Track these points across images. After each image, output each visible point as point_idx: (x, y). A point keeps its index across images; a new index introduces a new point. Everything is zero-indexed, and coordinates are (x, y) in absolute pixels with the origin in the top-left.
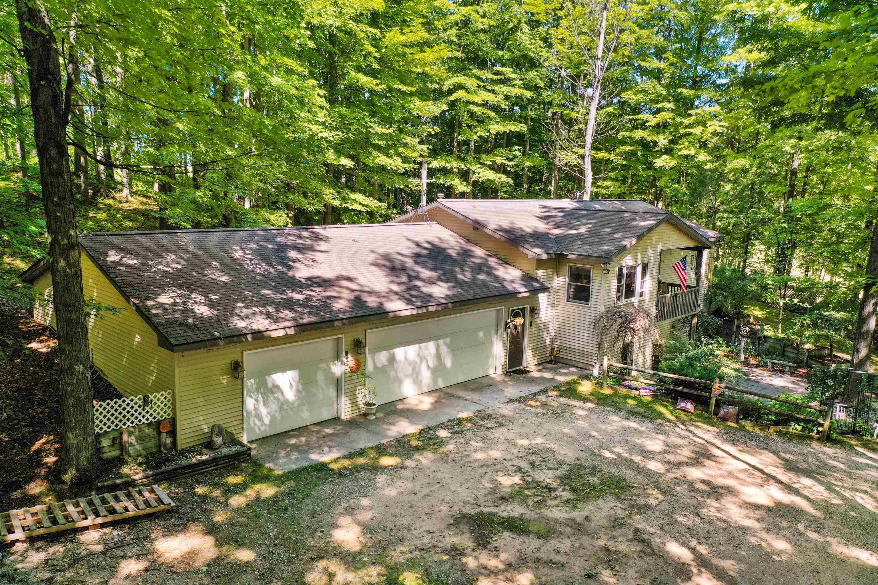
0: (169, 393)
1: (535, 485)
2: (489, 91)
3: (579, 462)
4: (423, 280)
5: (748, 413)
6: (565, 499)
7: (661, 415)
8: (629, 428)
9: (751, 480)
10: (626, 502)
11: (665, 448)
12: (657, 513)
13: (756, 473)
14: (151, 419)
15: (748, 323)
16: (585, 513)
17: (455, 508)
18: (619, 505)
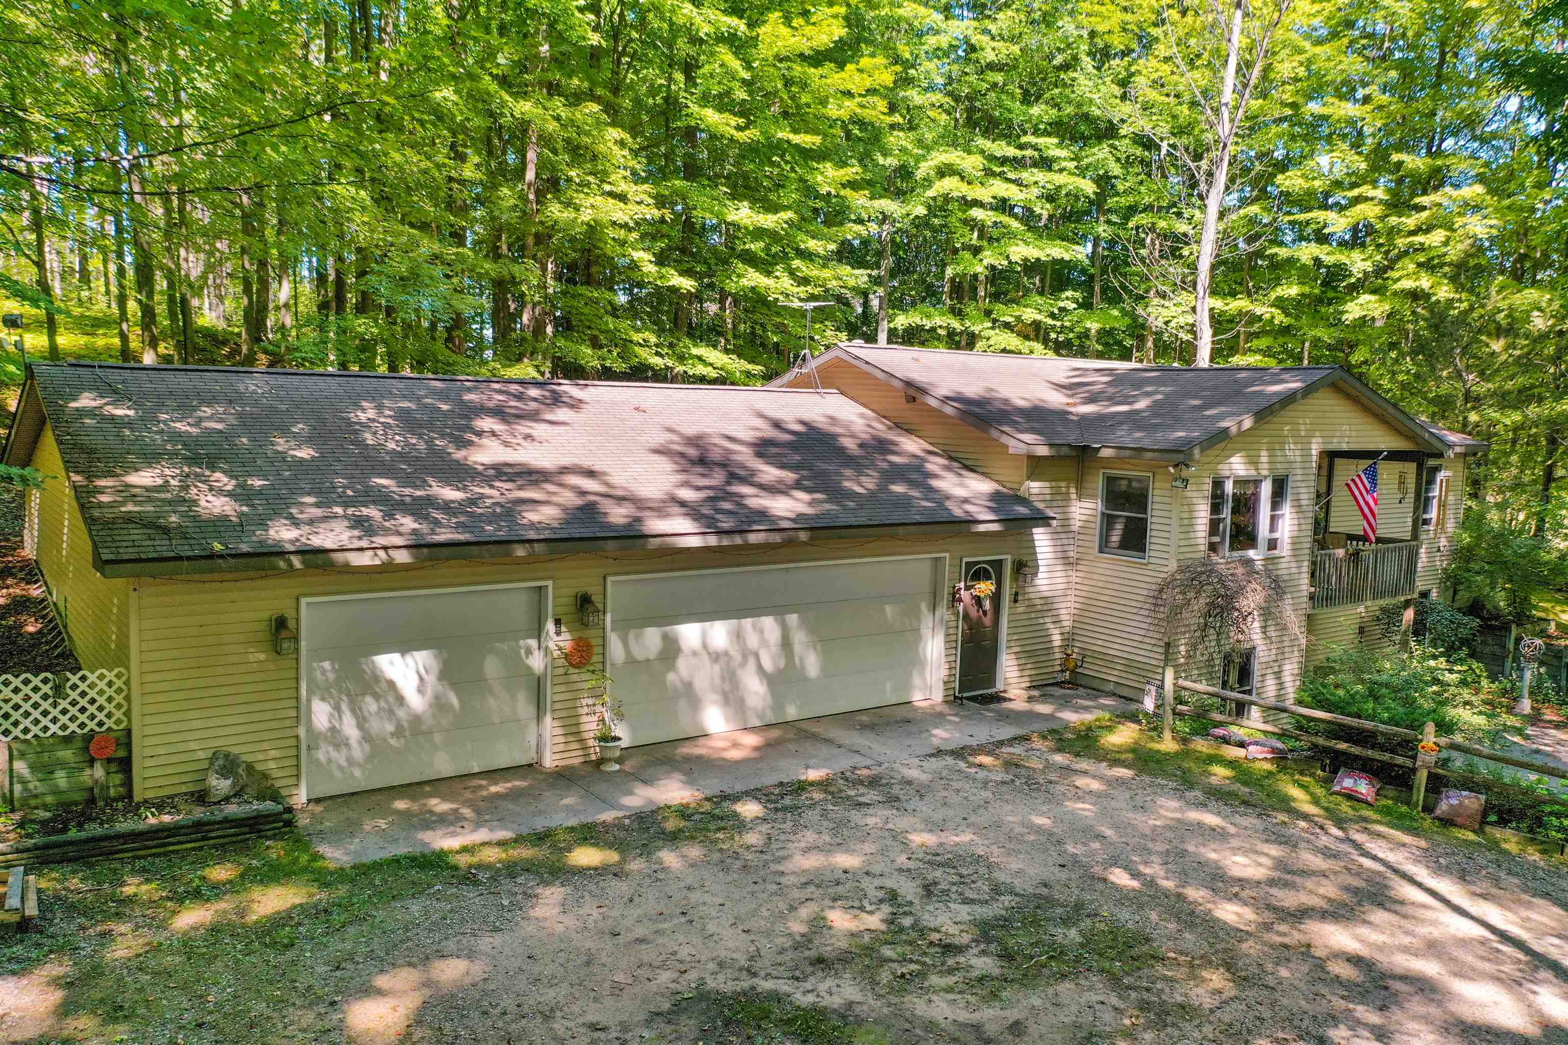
0: (118, 676)
1: (914, 935)
2: (1008, 180)
3: (1045, 891)
4: (762, 487)
5: (1510, 811)
6: (975, 973)
7: (1285, 804)
8: (1200, 824)
9: (1487, 966)
10: (1133, 995)
11: (1276, 874)
12: (1207, 1029)
13: (1507, 949)
14: (73, 727)
15: (1543, 633)
16: (1013, 1014)
17: (693, 975)
18: (1114, 1000)
